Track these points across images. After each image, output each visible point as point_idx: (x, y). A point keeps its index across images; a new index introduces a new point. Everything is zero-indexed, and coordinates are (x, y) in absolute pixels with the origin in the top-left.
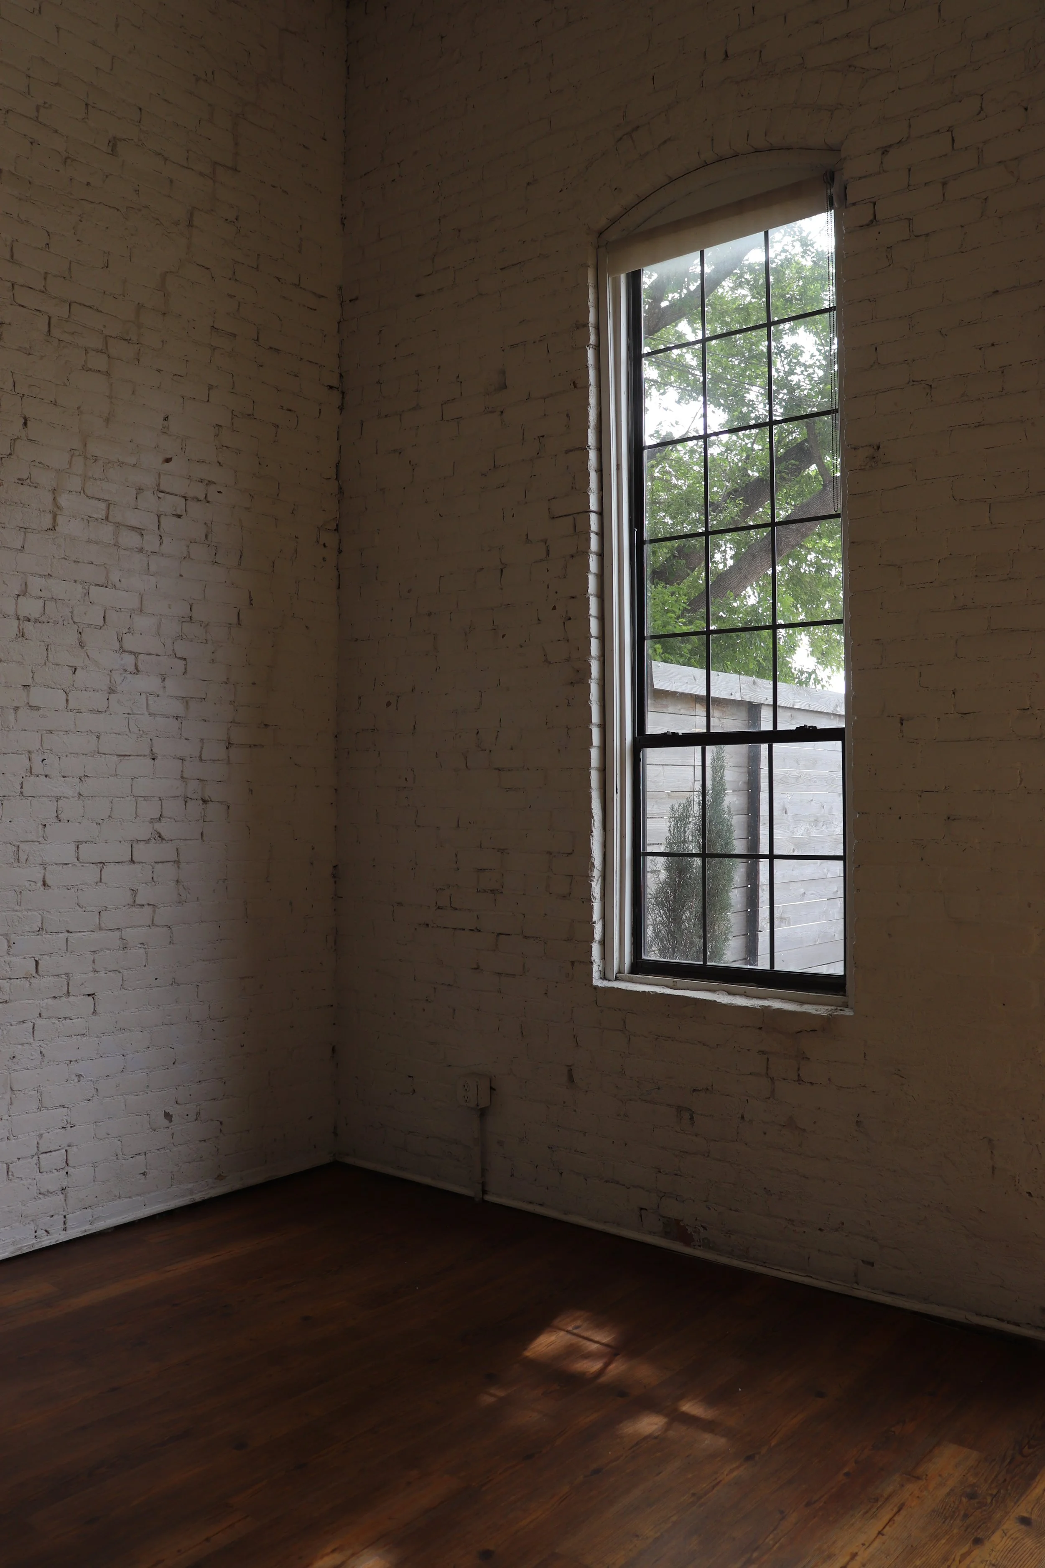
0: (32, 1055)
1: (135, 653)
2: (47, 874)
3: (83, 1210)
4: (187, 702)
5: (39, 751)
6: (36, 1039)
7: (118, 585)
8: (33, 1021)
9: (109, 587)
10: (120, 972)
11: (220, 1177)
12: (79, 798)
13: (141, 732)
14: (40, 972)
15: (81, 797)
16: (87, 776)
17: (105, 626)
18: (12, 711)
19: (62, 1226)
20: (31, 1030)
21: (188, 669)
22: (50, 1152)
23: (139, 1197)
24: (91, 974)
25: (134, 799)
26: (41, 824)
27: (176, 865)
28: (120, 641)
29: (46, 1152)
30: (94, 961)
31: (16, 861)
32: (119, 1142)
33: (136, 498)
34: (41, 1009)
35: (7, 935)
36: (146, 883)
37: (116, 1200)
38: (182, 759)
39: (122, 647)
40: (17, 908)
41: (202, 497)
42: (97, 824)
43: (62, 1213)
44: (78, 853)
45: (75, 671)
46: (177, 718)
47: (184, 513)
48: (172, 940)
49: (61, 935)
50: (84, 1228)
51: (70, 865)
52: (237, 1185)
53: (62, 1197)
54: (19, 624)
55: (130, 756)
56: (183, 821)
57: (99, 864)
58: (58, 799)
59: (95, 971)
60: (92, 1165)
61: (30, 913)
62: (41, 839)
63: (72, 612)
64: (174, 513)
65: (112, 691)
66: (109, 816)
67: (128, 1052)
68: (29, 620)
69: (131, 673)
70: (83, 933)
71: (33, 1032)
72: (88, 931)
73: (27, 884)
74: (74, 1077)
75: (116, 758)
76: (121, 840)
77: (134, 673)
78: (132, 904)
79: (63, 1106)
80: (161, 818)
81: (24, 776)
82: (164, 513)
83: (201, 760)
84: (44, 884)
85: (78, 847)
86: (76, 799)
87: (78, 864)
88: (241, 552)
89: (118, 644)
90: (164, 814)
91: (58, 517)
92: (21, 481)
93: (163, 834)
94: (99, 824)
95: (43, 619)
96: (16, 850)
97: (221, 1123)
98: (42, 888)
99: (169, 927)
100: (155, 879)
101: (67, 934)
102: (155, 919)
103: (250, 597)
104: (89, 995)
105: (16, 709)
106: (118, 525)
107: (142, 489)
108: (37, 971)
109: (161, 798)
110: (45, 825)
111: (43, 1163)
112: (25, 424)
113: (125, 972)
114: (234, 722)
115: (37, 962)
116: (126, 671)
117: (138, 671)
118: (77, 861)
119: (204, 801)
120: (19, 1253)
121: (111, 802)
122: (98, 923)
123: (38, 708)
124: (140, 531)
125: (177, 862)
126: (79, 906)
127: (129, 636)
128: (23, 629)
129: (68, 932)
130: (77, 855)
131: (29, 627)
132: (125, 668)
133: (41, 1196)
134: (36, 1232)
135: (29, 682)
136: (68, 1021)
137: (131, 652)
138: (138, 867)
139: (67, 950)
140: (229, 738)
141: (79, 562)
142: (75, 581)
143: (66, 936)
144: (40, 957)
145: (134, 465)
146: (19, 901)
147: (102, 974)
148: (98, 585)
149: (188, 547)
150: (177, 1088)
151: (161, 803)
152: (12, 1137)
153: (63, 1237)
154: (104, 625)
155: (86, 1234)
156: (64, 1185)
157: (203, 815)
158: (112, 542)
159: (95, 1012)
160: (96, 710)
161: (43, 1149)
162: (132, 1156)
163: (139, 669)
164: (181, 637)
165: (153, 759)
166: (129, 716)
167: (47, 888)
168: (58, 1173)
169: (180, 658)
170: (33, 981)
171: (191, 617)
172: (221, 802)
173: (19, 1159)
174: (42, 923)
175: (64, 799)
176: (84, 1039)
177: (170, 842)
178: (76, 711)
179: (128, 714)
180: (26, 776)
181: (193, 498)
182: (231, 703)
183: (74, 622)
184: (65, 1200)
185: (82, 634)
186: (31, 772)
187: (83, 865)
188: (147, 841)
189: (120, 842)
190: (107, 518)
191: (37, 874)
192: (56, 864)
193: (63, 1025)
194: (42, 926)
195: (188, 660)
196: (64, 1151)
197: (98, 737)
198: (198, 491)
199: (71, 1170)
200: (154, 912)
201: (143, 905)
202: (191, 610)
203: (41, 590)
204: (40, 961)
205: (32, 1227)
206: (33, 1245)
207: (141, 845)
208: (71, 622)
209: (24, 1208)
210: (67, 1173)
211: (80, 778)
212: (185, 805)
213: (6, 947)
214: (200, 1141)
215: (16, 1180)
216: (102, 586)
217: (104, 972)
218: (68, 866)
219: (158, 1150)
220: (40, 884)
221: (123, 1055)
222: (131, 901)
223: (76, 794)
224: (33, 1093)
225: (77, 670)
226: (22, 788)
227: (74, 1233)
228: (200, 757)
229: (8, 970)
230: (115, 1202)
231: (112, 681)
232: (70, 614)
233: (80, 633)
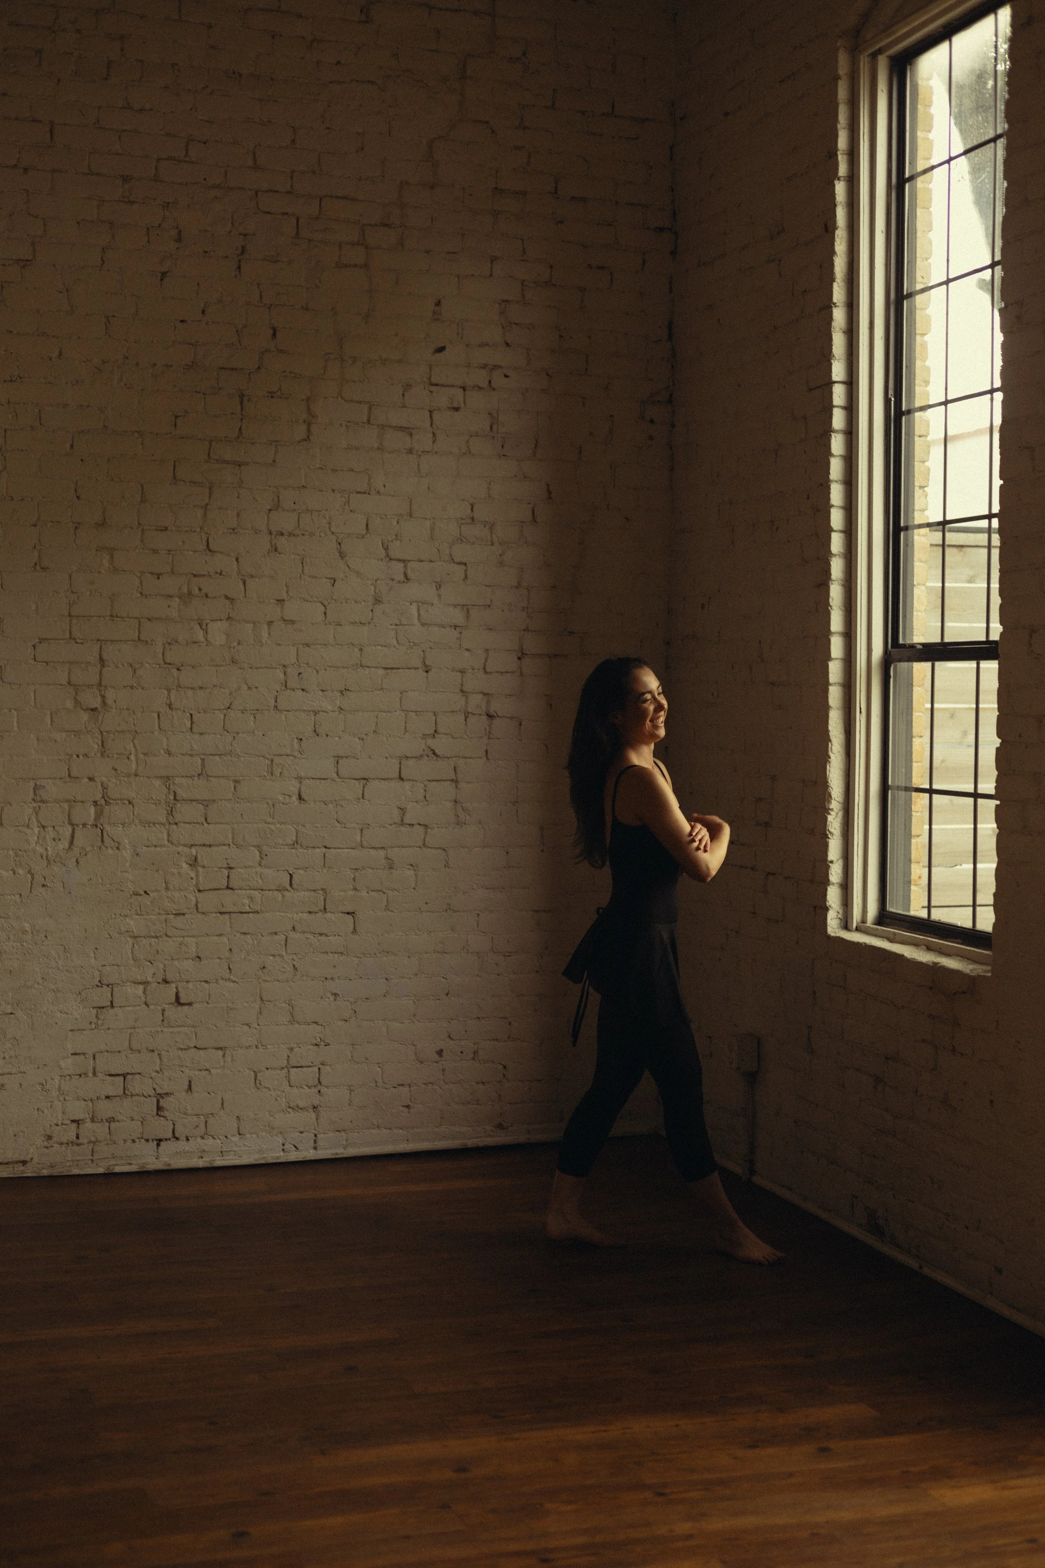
0: (283, 967)
1: (404, 561)
2: (302, 788)
3: (336, 1133)
4: (468, 610)
5: (295, 665)
6: (288, 952)
7: (382, 490)
8: (285, 933)
9: (371, 493)
10: (384, 893)
11: (500, 1126)
12: (340, 712)
13: (412, 644)
14: (295, 886)
15: (342, 711)
16: (349, 690)
17: (368, 535)
18: (266, 626)
19: (312, 1143)
20: (283, 943)
21: (468, 573)
22: (301, 1067)
23: (401, 1131)
24: (351, 893)
25: (403, 715)
26: (297, 738)
27: (454, 785)
28: (386, 549)
29: (298, 1067)
30: (354, 879)
31: (270, 774)
32: (379, 1069)
33: (403, 395)
34: (295, 923)
35: (259, 846)
36: (417, 802)
37: (374, 1128)
38: (462, 672)
39: (388, 556)
40: (270, 820)
41: (485, 384)
42: (359, 738)
43: (313, 1131)
44: (337, 768)
45: (334, 583)
46: (455, 627)
47: (462, 405)
48: (448, 863)
49: (318, 850)
50: (334, 1151)
51: (329, 780)
52: (522, 1138)
53: (313, 1115)
54: (271, 539)
55: (398, 669)
56: (462, 738)
57: (362, 781)
58: (316, 713)
59: (355, 889)
60: (348, 1088)
61: (283, 826)
62: (296, 754)
63: (329, 523)
64: (450, 406)
65: (378, 601)
66: (374, 731)
67: (391, 977)
68: (282, 534)
69: (399, 582)
70: (342, 850)
71: (286, 945)
72: (348, 848)
73: (281, 798)
74: (329, 995)
75: (381, 672)
76: (387, 755)
77: (404, 582)
78: (400, 822)
79: (316, 1023)
80: (436, 734)
81: (278, 690)
82: (437, 408)
83: (486, 672)
84: (300, 798)
85: (337, 762)
86: (337, 713)
87: (338, 780)
88: (536, 441)
89: (383, 552)
90: (440, 730)
91: (313, 426)
92: (272, 394)
93: (437, 751)
94: (362, 739)
95: (297, 532)
96: (269, 763)
97: (505, 1067)
98: (297, 803)
99: (444, 850)
100: (428, 798)
101: (324, 850)
102: (427, 840)
103: (548, 490)
104: (348, 913)
105: (270, 623)
106: (382, 427)
107: (410, 385)
108: (291, 885)
109: (436, 713)
110: (301, 740)
111: (292, 1078)
112: (274, 335)
113: (390, 893)
114: (528, 630)
115: (291, 875)
116: (393, 580)
117: (408, 579)
118: (337, 776)
119: (490, 716)
120: (263, 1162)
121: (377, 717)
122: (359, 841)
123: (293, 622)
124: (409, 431)
125: (456, 781)
126: (338, 822)
127: (398, 543)
128: (275, 544)
129: (326, 847)
130: (336, 769)
131: (282, 542)
132: (392, 577)
133: (290, 1110)
134: (283, 1145)
135: (284, 596)
136: (323, 938)
137: (399, 560)
138: (407, 785)
139: (324, 866)
140: (522, 649)
141: (336, 470)
142: (333, 491)
143: (324, 851)
144: (294, 870)
145: (400, 361)
146: (271, 813)
147: (364, 893)
148: (360, 493)
149: (468, 442)
150: (451, 1021)
151: (436, 718)
152: (260, 1046)
153: (311, 1155)
154: (366, 534)
155: (337, 1156)
156: (316, 1103)
157: (487, 731)
158: (376, 445)
159: (355, 931)
160: (358, 621)
161: (293, 1062)
162: (394, 1086)
163: (408, 577)
164: (461, 539)
165: (427, 672)
166: (397, 627)
167: (302, 802)
168: (309, 1090)
169: (459, 563)
170: (287, 894)
171: (473, 519)
172: (512, 718)
173: (267, 1069)
174: (297, 837)
175: (323, 714)
176: (341, 958)
177: (447, 759)
178: (336, 623)
179: (396, 625)
180: (281, 690)
181: (474, 387)
182: (523, 609)
183: (332, 533)
184: (317, 1119)
185: (342, 545)
186: (286, 686)
187: (343, 780)
188: (419, 757)
189: (386, 758)
190: (369, 421)
191: (293, 787)
192: (313, 779)
193: (319, 941)
194: (297, 840)
195: (468, 565)
196: (316, 1069)
197: (361, 650)
198: (480, 377)
199: (324, 1090)
200: (426, 833)
201: (413, 825)
202: (472, 511)
203: (295, 503)
204: (294, 875)
205: (280, 1140)
206: (278, 1158)
207: (411, 762)
208: (328, 532)
209: (272, 1118)
210: (319, 1092)
211: (341, 692)
212: (465, 721)
213: (258, 858)
214: (477, 1083)
215: (264, 1090)
216: (365, 493)
217: (366, 891)
218: (326, 781)
219: (425, 1084)
220: (295, 798)
221: (386, 979)
222: (397, 820)
223: (336, 709)
224: (284, 1005)
225: (336, 582)
226: (276, 701)
227: (322, 1154)
228: (484, 668)
229: (260, 881)
230: (373, 1131)
231: (377, 592)
232: (328, 526)
233: (339, 544)
